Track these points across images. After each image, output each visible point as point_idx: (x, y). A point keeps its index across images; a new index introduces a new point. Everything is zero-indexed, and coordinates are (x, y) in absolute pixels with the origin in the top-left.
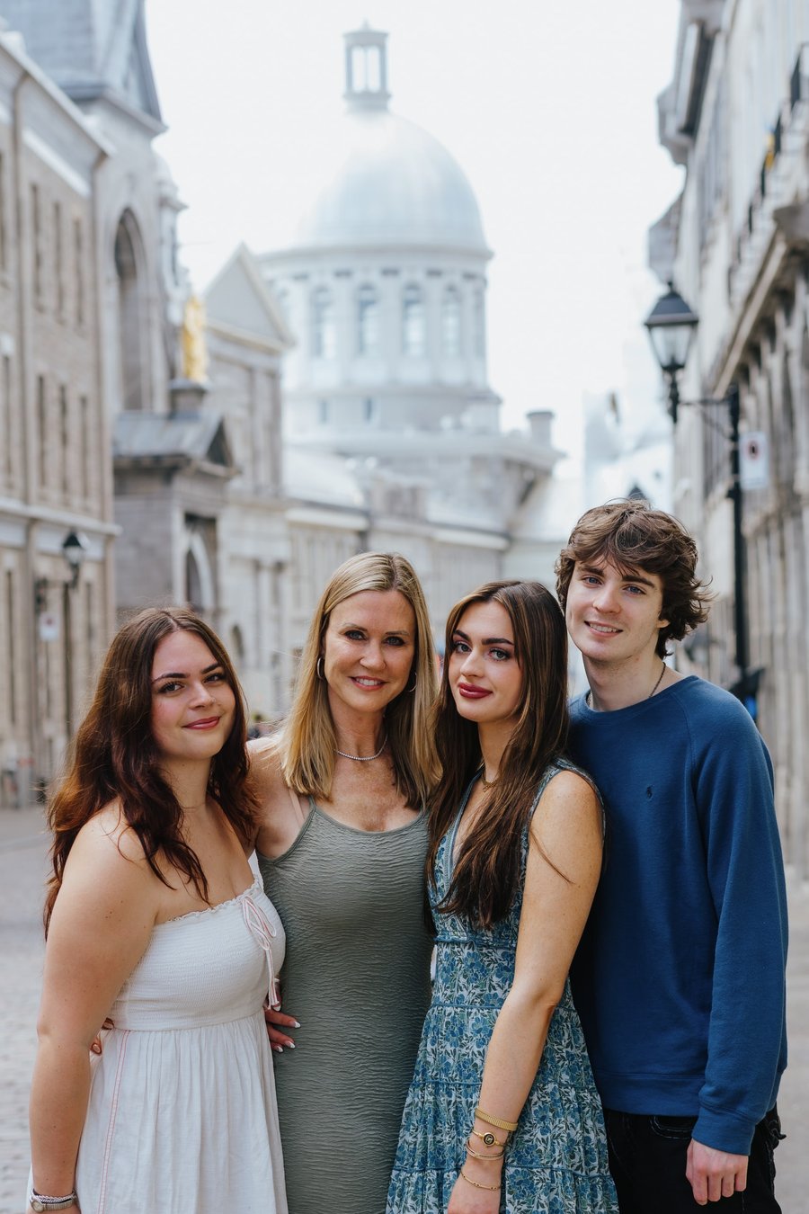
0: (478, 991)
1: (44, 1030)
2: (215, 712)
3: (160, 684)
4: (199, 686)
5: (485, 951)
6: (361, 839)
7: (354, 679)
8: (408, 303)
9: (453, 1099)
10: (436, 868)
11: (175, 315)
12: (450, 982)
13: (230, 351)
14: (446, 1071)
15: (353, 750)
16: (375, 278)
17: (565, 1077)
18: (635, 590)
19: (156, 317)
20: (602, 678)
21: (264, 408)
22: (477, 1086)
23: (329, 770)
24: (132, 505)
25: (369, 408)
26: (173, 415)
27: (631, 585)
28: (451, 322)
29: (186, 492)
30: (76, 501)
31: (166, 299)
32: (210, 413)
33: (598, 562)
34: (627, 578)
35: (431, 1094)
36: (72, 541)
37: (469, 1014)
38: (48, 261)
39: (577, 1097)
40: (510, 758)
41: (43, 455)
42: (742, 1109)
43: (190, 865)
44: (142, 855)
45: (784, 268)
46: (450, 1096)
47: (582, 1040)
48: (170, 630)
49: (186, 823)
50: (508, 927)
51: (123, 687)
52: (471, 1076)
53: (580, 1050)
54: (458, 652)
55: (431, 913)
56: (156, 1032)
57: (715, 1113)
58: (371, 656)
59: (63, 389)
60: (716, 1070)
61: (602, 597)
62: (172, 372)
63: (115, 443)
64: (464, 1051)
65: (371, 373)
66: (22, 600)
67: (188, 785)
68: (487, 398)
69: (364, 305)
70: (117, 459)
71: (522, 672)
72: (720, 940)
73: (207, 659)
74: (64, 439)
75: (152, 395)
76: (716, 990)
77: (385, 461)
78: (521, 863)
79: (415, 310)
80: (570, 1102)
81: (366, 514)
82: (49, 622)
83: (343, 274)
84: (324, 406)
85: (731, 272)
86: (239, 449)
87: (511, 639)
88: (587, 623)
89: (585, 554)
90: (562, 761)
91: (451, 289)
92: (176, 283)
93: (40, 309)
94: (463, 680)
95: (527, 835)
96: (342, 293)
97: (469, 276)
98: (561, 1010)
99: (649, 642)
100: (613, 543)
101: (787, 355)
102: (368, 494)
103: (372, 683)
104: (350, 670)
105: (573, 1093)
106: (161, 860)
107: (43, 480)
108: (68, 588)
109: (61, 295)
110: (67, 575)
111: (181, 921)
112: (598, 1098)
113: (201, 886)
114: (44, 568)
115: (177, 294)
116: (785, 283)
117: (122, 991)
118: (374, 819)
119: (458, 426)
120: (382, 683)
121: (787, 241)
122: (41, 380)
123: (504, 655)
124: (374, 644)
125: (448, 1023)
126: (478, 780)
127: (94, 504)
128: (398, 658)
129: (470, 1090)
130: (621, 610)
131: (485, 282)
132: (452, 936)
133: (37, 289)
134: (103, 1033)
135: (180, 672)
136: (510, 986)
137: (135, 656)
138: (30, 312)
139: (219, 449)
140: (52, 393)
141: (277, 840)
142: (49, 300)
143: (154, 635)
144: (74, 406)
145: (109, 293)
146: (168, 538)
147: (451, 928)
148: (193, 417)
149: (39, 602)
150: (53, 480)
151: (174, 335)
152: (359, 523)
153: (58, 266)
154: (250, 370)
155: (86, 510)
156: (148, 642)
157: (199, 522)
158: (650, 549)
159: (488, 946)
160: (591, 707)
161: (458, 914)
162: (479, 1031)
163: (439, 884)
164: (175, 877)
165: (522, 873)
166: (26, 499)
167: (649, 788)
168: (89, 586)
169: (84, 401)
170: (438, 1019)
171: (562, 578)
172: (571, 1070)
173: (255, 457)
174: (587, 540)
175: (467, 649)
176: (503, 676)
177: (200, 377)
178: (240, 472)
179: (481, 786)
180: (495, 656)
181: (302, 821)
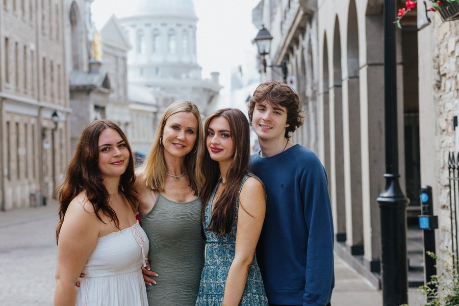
0: (222, 260)
1: (58, 277)
2: (122, 158)
3: (101, 148)
4: (116, 149)
5: (224, 245)
6: (177, 205)
7: (174, 144)
8: (170, 35)
9: (213, 300)
10: (205, 215)
11: (90, 38)
12: (212, 257)
13: (109, 50)
14: (211, 290)
15: (173, 173)
16: (159, 26)
17: (255, 291)
18: (277, 113)
19: (84, 38)
20: (266, 146)
21: (121, 70)
22: (222, 295)
23: (163, 180)
24: (76, 102)
25: (157, 70)
26: (90, 71)
27: (276, 111)
28: (185, 42)
29: (95, 98)
30: (56, 101)
31: (87, 32)
32: (103, 71)
33: (264, 103)
34: (274, 109)
35: (205, 298)
36: (55, 114)
37: (219, 268)
38: (47, 18)
39: (259, 298)
40: (230, 173)
41: (45, 85)
42: (318, 301)
43: (112, 215)
44: (93, 210)
45: (302, 20)
46: (212, 299)
47: (261, 277)
48: (105, 128)
49: (111, 200)
50: (233, 236)
51: (87, 149)
52: (220, 291)
53: (260, 281)
54: (210, 136)
55: (204, 232)
56: (101, 277)
57: (308, 303)
58: (181, 135)
59: (52, 62)
60: (309, 287)
61: (265, 116)
62: (89, 57)
63: (70, 81)
64: (217, 282)
65: (158, 59)
66: (38, 135)
67: (112, 186)
68: (197, 68)
69: (155, 36)
70: (71, 87)
71: (234, 142)
72: (309, 239)
73: (119, 139)
74: (52, 79)
75: (82, 64)
76: (308, 258)
77: (163, 88)
78: (236, 212)
79: (172, 37)
80: (256, 300)
81: (157, 106)
82: (47, 142)
83: (148, 25)
84: (142, 70)
85: (282, 23)
86: (113, 84)
87: (229, 130)
88: (260, 125)
89: (259, 100)
90: (250, 174)
91: (185, 31)
92: (91, 27)
93: (44, 34)
94: (212, 146)
95: (238, 202)
96: (148, 31)
97: (191, 26)
98: (253, 266)
99: (282, 132)
100: (269, 96)
101: (303, 49)
102: (157, 99)
103: (180, 146)
104: (172, 140)
105: (258, 296)
106: (100, 213)
107: (45, 93)
108: (53, 131)
109: (51, 30)
110: (53, 126)
111: (109, 236)
112: (267, 298)
113: (116, 222)
114: (45, 124)
115: (91, 30)
116: (302, 25)
117: (87, 262)
118: (182, 198)
119: (187, 77)
120: (184, 147)
121: (304, 10)
122: (44, 59)
123: (227, 136)
124: (182, 131)
125: (211, 272)
126: (220, 182)
127: (62, 101)
128: (191, 138)
129: (220, 297)
130: (272, 120)
131: (196, 28)
132: (212, 240)
133: (43, 28)
134: (80, 279)
135: (109, 143)
136: (234, 258)
137: (91, 137)
138: (40, 36)
139: (106, 83)
140: (48, 63)
141: (146, 208)
142: (47, 31)
143: (99, 130)
144: (55, 68)
145: (68, 30)
146: (88, 114)
147: (211, 237)
148: (97, 72)
149: (43, 135)
150: (48, 93)
151: (90, 44)
152: (154, 109)
153: (50, 20)
154: (116, 57)
155: (60, 104)
156: (97, 132)
157: (99, 108)
158: (283, 98)
159: (225, 243)
160: (261, 156)
161: (214, 231)
162: (223, 275)
163: (206, 221)
164: (106, 219)
165: (237, 215)
166: (39, 100)
167: (282, 185)
168: (61, 130)
169: (59, 66)
170: (208, 271)
171: (251, 109)
172: (257, 288)
173: (118, 87)
174: (260, 95)
175: (213, 134)
176: (226, 143)
177: (99, 58)
178: (113, 91)
179: (221, 184)
180: (223, 136)
181: (155, 200)
